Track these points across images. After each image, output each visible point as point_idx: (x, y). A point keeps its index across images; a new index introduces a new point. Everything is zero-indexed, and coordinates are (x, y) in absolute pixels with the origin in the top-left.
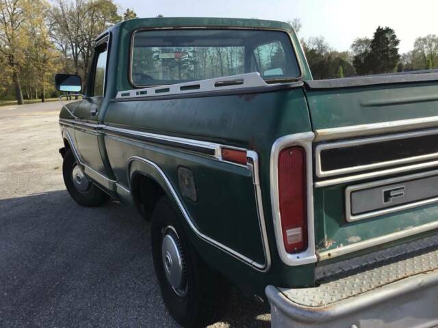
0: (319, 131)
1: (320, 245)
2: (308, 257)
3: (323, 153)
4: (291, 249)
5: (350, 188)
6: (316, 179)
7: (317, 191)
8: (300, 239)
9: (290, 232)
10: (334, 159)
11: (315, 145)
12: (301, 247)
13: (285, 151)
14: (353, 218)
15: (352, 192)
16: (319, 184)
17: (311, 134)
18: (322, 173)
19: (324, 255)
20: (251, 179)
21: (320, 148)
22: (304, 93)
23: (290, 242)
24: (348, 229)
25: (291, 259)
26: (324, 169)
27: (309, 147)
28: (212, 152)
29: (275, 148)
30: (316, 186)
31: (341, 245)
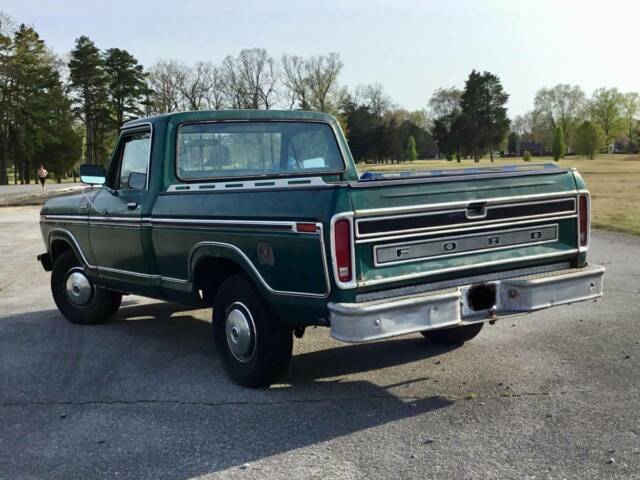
0: (358, 211)
1: (359, 278)
2: (352, 285)
3: (360, 224)
4: (343, 279)
5: (375, 247)
6: (356, 239)
7: (356, 245)
8: (346, 274)
9: (341, 269)
10: (365, 227)
11: (355, 219)
12: (348, 279)
13: (339, 222)
14: (377, 265)
15: (378, 249)
16: (358, 242)
17: (352, 213)
18: (358, 235)
19: (361, 284)
20: (319, 240)
21: (357, 221)
22: (348, 191)
23: (342, 275)
24: (376, 271)
25: (343, 285)
26: (360, 232)
27: (351, 220)
28: (290, 227)
29: (333, 221)
30: (356, 243)
31: (371, 279)
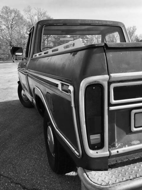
0: (112, 75)
1: (112, 145)
2: (103, 153)
3: (115, 89)
4: (92, 147)
5: (134, 111)
6: (110, 105)
8: (99, 141)
9: (93, 137)
11: (109, 83)
12: (100, 146)
13: (89, 87)
14: (135, 129)
15: (135, 114)
16: (112, 108)
17: (107, 76)
18: (113, 101)
19: (114, 152)
21: (113, 86)
22: (105, 50)
23: (92, 142)
24: (132, 136)
25: (92, 153)
26: (115, 99)
27: (106, 85)
29: (83, 84)
30: (110, 110)
31: (127, 146)
